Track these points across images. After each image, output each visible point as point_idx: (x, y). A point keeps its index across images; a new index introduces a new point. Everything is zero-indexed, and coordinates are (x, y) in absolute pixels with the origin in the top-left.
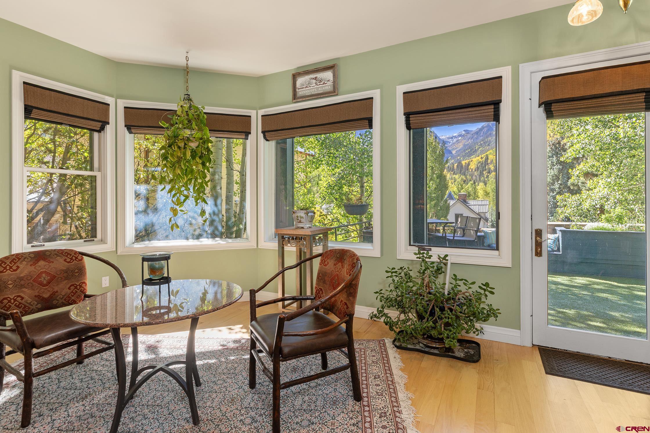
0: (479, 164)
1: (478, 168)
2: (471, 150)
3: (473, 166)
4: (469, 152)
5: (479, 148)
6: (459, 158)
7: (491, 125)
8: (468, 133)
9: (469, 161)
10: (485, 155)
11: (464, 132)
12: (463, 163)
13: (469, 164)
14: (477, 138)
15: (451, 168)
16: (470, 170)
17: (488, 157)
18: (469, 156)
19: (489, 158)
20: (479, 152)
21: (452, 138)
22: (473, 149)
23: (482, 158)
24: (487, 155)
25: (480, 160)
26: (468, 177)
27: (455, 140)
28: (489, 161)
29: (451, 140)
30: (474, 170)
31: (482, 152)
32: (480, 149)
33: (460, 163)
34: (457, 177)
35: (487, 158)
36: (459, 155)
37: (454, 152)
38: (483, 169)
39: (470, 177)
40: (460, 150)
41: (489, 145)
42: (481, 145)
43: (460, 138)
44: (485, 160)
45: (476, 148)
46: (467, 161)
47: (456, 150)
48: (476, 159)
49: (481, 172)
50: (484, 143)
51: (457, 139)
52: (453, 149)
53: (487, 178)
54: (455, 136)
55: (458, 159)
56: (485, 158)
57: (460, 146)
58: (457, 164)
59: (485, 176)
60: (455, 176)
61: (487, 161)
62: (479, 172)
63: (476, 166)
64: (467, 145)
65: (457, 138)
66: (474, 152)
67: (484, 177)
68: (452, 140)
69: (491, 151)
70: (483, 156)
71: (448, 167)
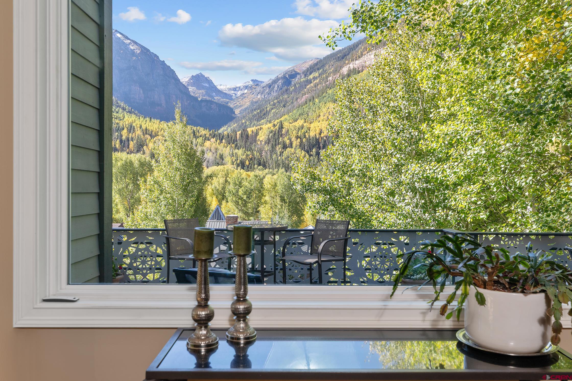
0: (270, 135)
1: (269, 140)
2: (261, 112)
3: (262, 137)
4: (258, 113)
5: (272, 109)
6: (243, 121)
7: (287, 76)
8: (257, 85)
9: (257, 128)
10: (278, 121)
11: (251, 83)
12: (249, 130)
13: (257, 134)
14: (269, 94)
15: (232, 138)
16: (259, 143)
17: (282, 125)
18: (258, 120)
19: (284, 126)
20: (271, 115)
21: (235, 89)
22: (263, 110)
23: (274, 125)
24: (281, 122)
25: (272, 128)
26: (255, 153)
27: (239, 93)
28: (284, 131)
29: (233, 92)
30: (263, 143)
31: (276, 116)
32: (273, 111)
33: (245, 130)
34: (240, 152)
35: (281, 127)
36: (244, 117)
37: (237, 112)
38: (276, 141)
39: (258, 154)
40: (246, 109)
41: (284, 106)
42: (274, 104)
43: (246, 91)
44: (279, 128)
45: (268, 109)
46: (254, 129)
47: (240, 109)
48: (267, 126)
49: (273, 147)
50: (278, 102)
51: (242, 92)
52: (237, 107)
53: (280, 155)
54: (240, 87)
55: (243, 124)
56: (278, 125)
57: (247, 103)
58: (240, 132)
59: (279, 153)
60: (237, 151)
61: (281, 131)
62: (270, 145)
63: (267, 137)
64: (256, 102)
65: (242, 90)
66: (264, 114)
67: (276, 154)
68: (235, 92)
69: (286, 116)
70: (276, 123)
71: (228, 135)
